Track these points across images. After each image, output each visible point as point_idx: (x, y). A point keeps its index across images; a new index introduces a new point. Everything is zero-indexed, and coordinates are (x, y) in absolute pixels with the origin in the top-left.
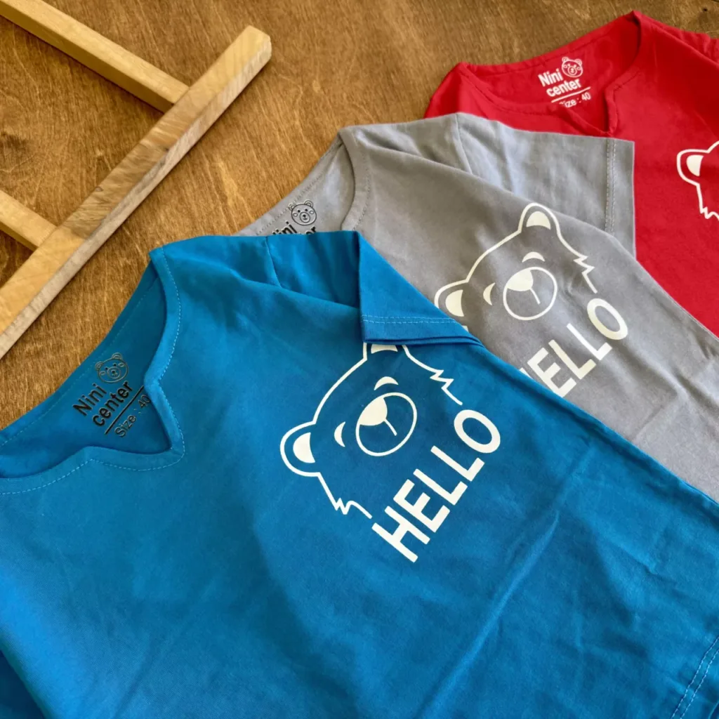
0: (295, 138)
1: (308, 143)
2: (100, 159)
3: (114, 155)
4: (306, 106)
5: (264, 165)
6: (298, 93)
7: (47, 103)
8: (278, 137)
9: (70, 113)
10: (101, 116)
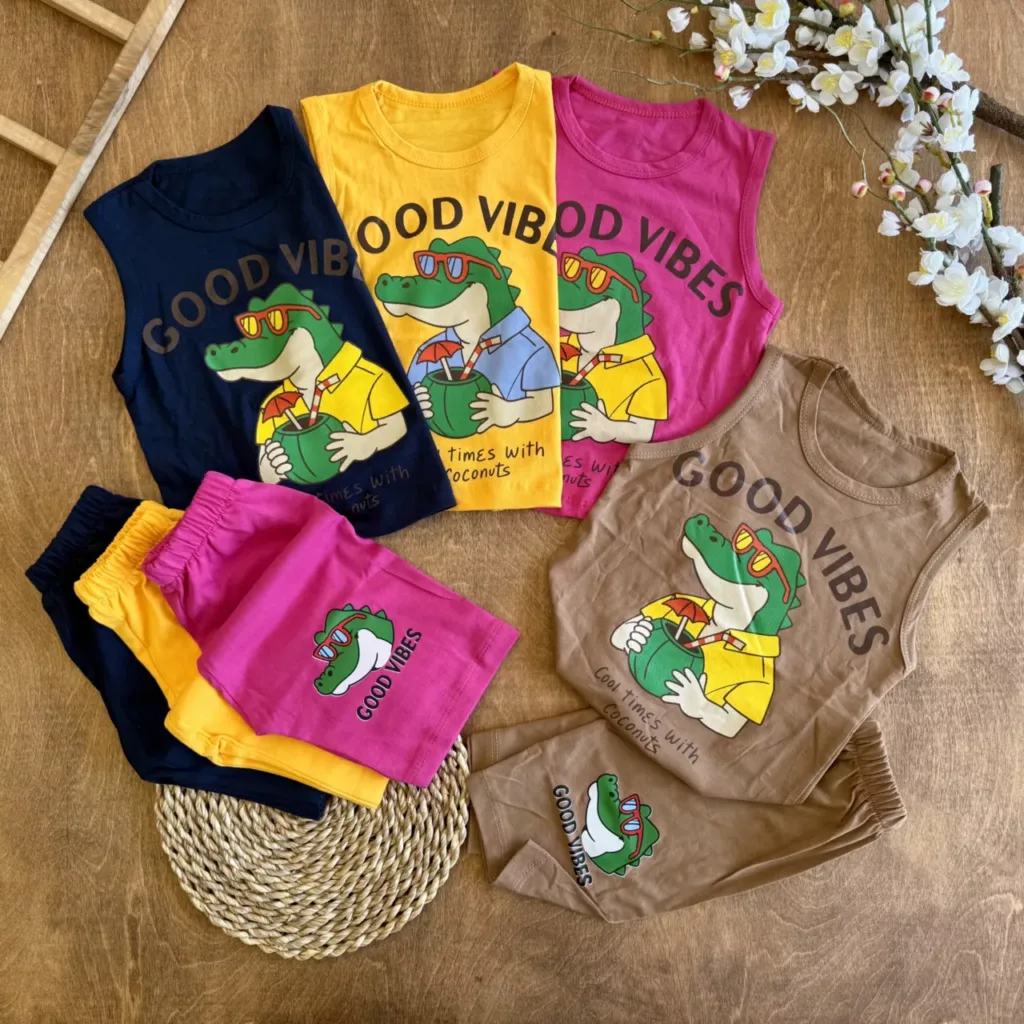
0: (177, 96)
1: (186, 102)
2: (39, 87)
3: (48, 86)
4: (192, 70)
5: (149, 114)
6: (190, 56)
7: (10, 32)
8: (166, 93)
9: (25, 44)
10: (45, 50)
